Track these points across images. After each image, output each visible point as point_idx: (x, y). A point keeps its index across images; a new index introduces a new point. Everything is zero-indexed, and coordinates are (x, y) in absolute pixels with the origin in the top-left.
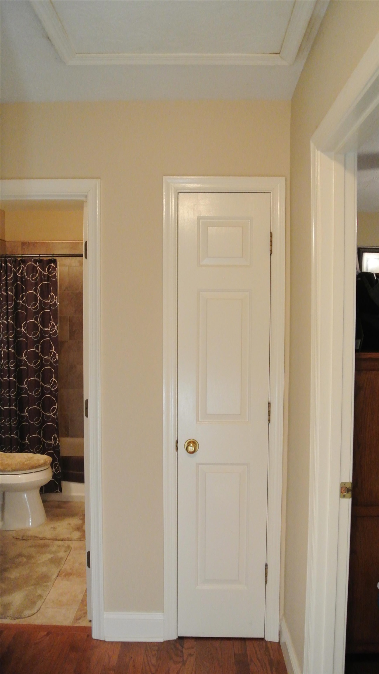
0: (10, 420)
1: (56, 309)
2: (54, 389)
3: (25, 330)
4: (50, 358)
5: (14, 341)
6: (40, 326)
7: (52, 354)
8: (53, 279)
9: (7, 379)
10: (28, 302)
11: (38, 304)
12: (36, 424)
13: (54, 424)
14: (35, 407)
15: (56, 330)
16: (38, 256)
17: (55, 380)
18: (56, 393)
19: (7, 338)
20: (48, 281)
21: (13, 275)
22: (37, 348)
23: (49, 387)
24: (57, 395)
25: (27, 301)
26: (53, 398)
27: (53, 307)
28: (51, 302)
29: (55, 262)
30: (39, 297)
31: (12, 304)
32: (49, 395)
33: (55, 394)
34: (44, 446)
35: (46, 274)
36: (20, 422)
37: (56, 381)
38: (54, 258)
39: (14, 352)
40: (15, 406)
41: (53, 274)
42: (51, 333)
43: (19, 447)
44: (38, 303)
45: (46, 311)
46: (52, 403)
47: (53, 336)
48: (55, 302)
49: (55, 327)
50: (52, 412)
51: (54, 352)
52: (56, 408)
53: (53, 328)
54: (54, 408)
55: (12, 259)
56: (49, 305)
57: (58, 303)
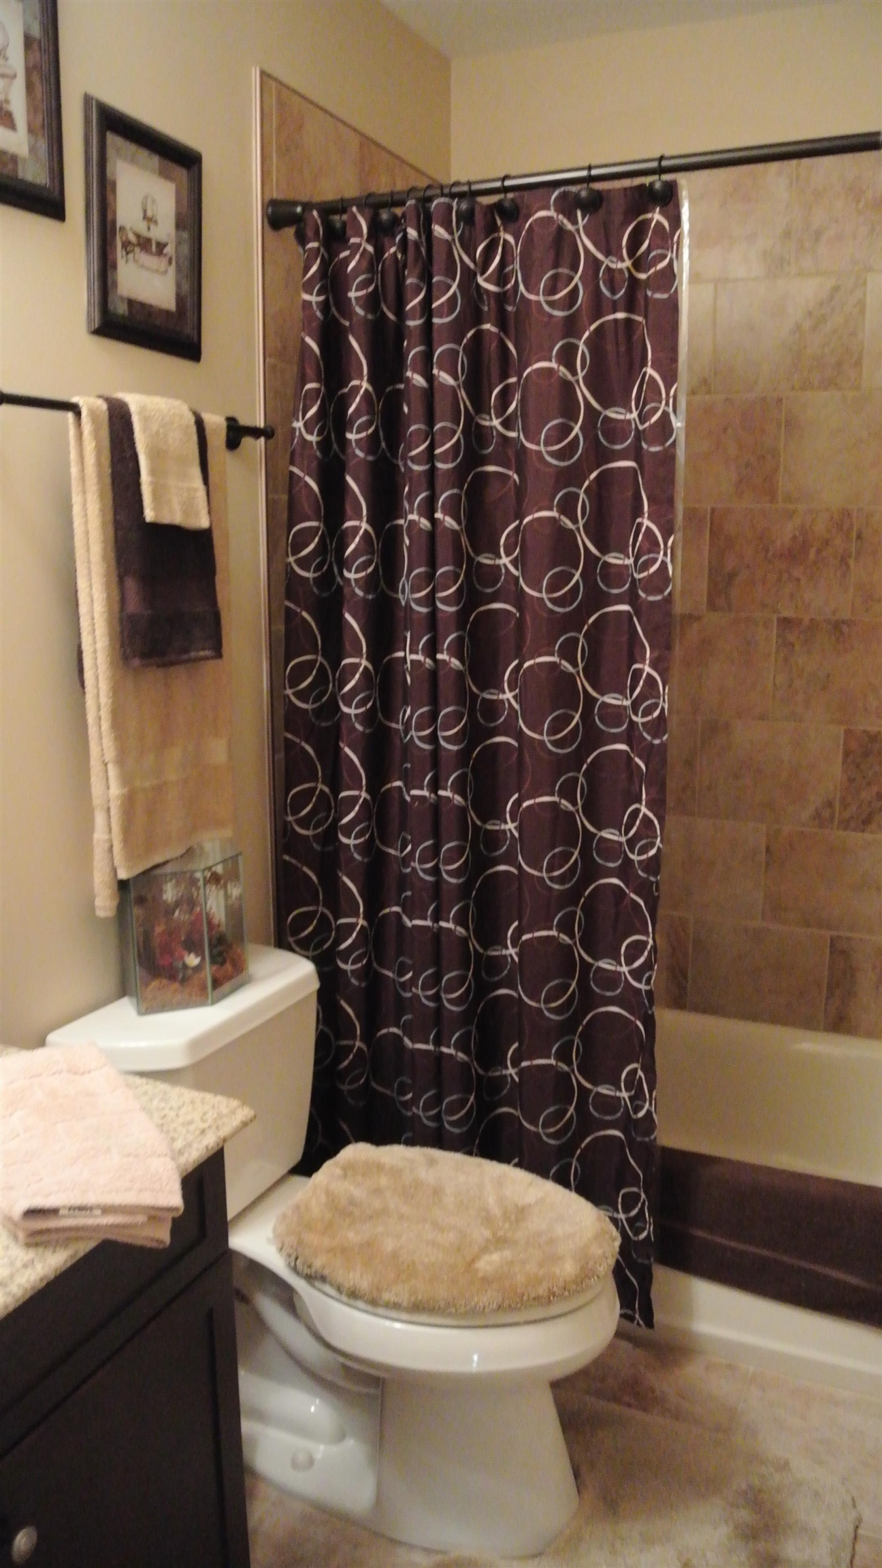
0: (436, 979)
1: (668, 458)
2: (644, 857)
3: (515, 563)
4: (627, 703)
5: (462, 616)
6: (585, 542)
7: (641, 683)
8: (658, 296)
9: (425, 793)
10: (528, 421)
11: (577, 429)
12: (550, 1010)
13: (632, 1018)
14: (552, 933)
15: (664, 564)
16: (584, 173)
17: (651, 815)
18: (652, 879)
19: (430, 600)
20: (630, 304)
21: (459, 286)
22: (568, 652)
23: (620, 844)
24: (657, 890)
25: (524, 415)
26: (633, 896)
27: (650, 445)
28: (643, 418)
29: (668, 198)
30: (583, 392)
31: (456, 433)
32: (615, 881)
33: (647, 879)
34: (581, 1109)
35: (621, 271)
36: (482, 988)
37: (652, 821)
38: (667, 177)
39: (461, 667)
40: (461, 920)
41: (655, 265)
42: (637, 576)
43: (472, 1099)
44: (576, 423)
45: (620, 468)
46: (630, 921)
47: (648, 593)
48: (665, 414)
49: (660, 547)
50: (629, 961)
51: (648, 674)
52: (649, 947)
53: (650, 552)
54: (640, 946)
55: (455, 204)
56: (633, 433)
57: (679, 421)
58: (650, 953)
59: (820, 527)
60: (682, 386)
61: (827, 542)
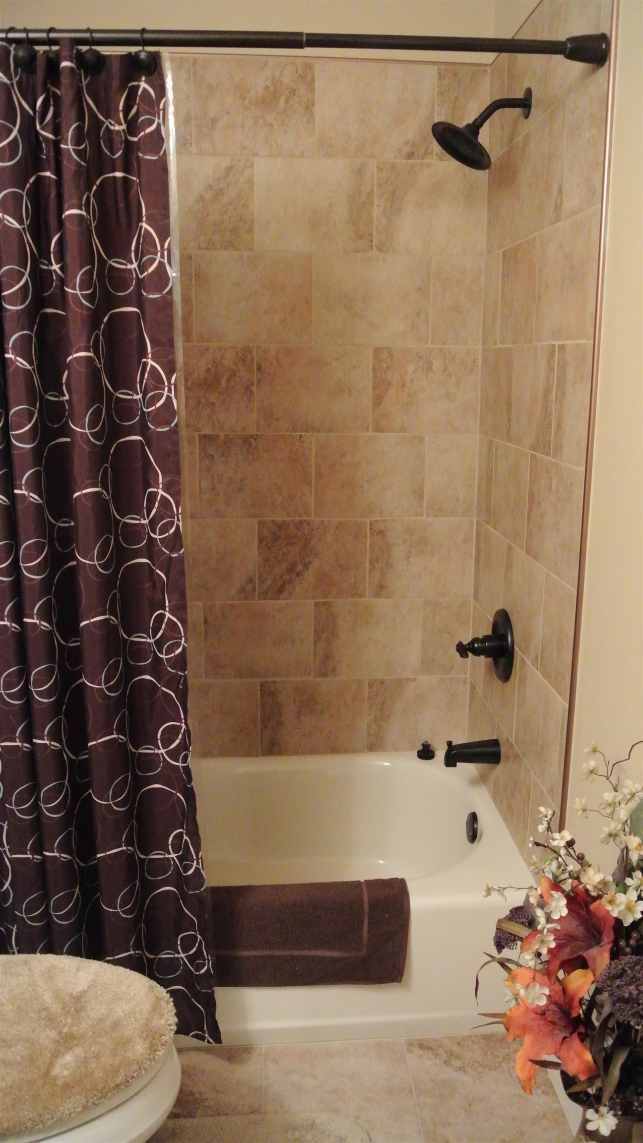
1: (167, 304)
2: (171, 655)
4: (146, 522)
5: (37, 453)
6: (105, 380)
7: (156, 504)
8: (149, 157)
9: (6, 623)
11: (95, 276)
13: (175, 793)
14: (112, 737)
15: (169, 398)
17: (175, 619)
21: (19, 131)
23: (149, 645)
24: (186, 682)
27: (149, 292)
28: (142, 268)
29: (152, 68)
30: (96, 242)
31: (24, 274)
32: (148, 678)
33: (176, 674)
35: (118, 133)
36: (75, 792)
37: (176, 624)
38: (151, 50)
39: (41, 502)
40: (55, 735)
41: (144, 129)
42: (146, 410)
44: (94, 270)
45: (125, 313)
46: (165, 709)
47: (157, 426)
48: (161, 265)
49: (164, 384)
50: (166, 744)
51: (162, 495)
52: (182, 731)
53: (156, 388)
54: (175, 730)
55: (12, 49)
56: (134, 282)
57: (174, 272)
58: (184, 735)
59: (228, 360)
60: (174, 240)
61: (234, 373)
